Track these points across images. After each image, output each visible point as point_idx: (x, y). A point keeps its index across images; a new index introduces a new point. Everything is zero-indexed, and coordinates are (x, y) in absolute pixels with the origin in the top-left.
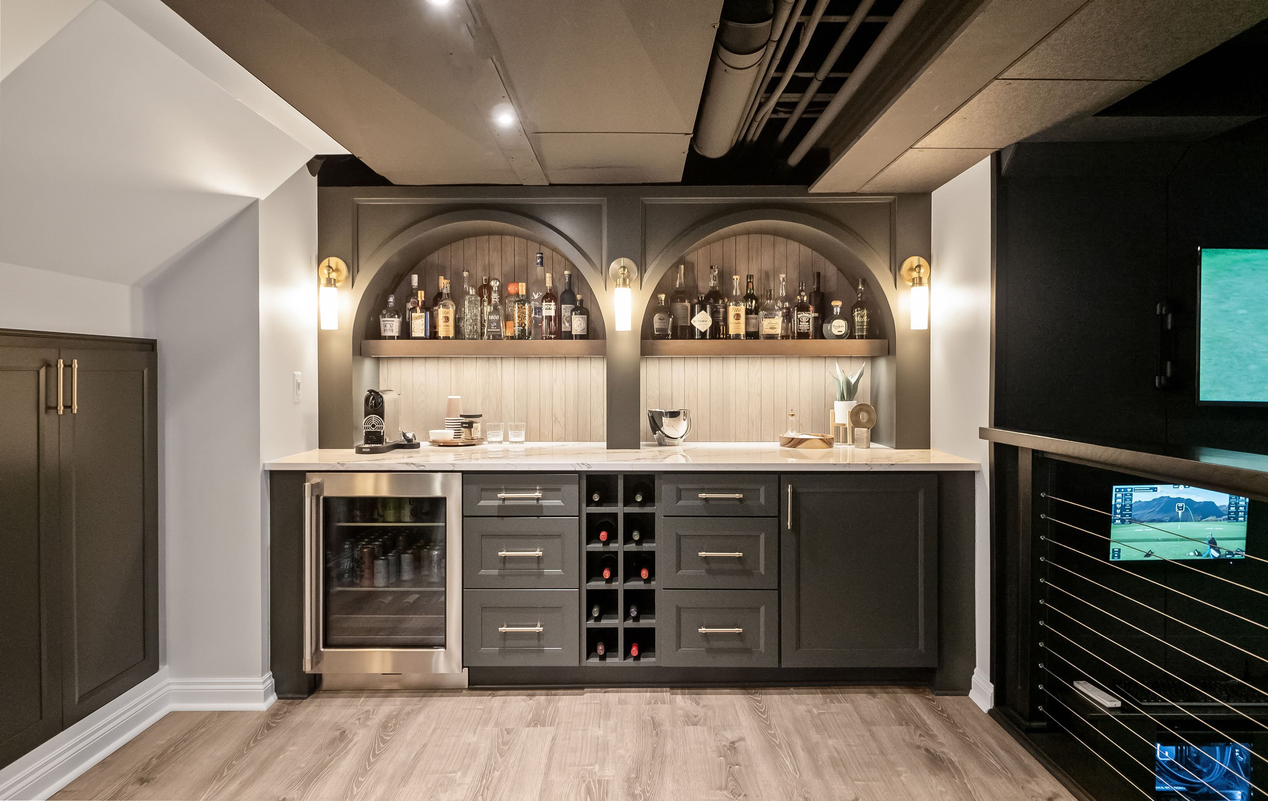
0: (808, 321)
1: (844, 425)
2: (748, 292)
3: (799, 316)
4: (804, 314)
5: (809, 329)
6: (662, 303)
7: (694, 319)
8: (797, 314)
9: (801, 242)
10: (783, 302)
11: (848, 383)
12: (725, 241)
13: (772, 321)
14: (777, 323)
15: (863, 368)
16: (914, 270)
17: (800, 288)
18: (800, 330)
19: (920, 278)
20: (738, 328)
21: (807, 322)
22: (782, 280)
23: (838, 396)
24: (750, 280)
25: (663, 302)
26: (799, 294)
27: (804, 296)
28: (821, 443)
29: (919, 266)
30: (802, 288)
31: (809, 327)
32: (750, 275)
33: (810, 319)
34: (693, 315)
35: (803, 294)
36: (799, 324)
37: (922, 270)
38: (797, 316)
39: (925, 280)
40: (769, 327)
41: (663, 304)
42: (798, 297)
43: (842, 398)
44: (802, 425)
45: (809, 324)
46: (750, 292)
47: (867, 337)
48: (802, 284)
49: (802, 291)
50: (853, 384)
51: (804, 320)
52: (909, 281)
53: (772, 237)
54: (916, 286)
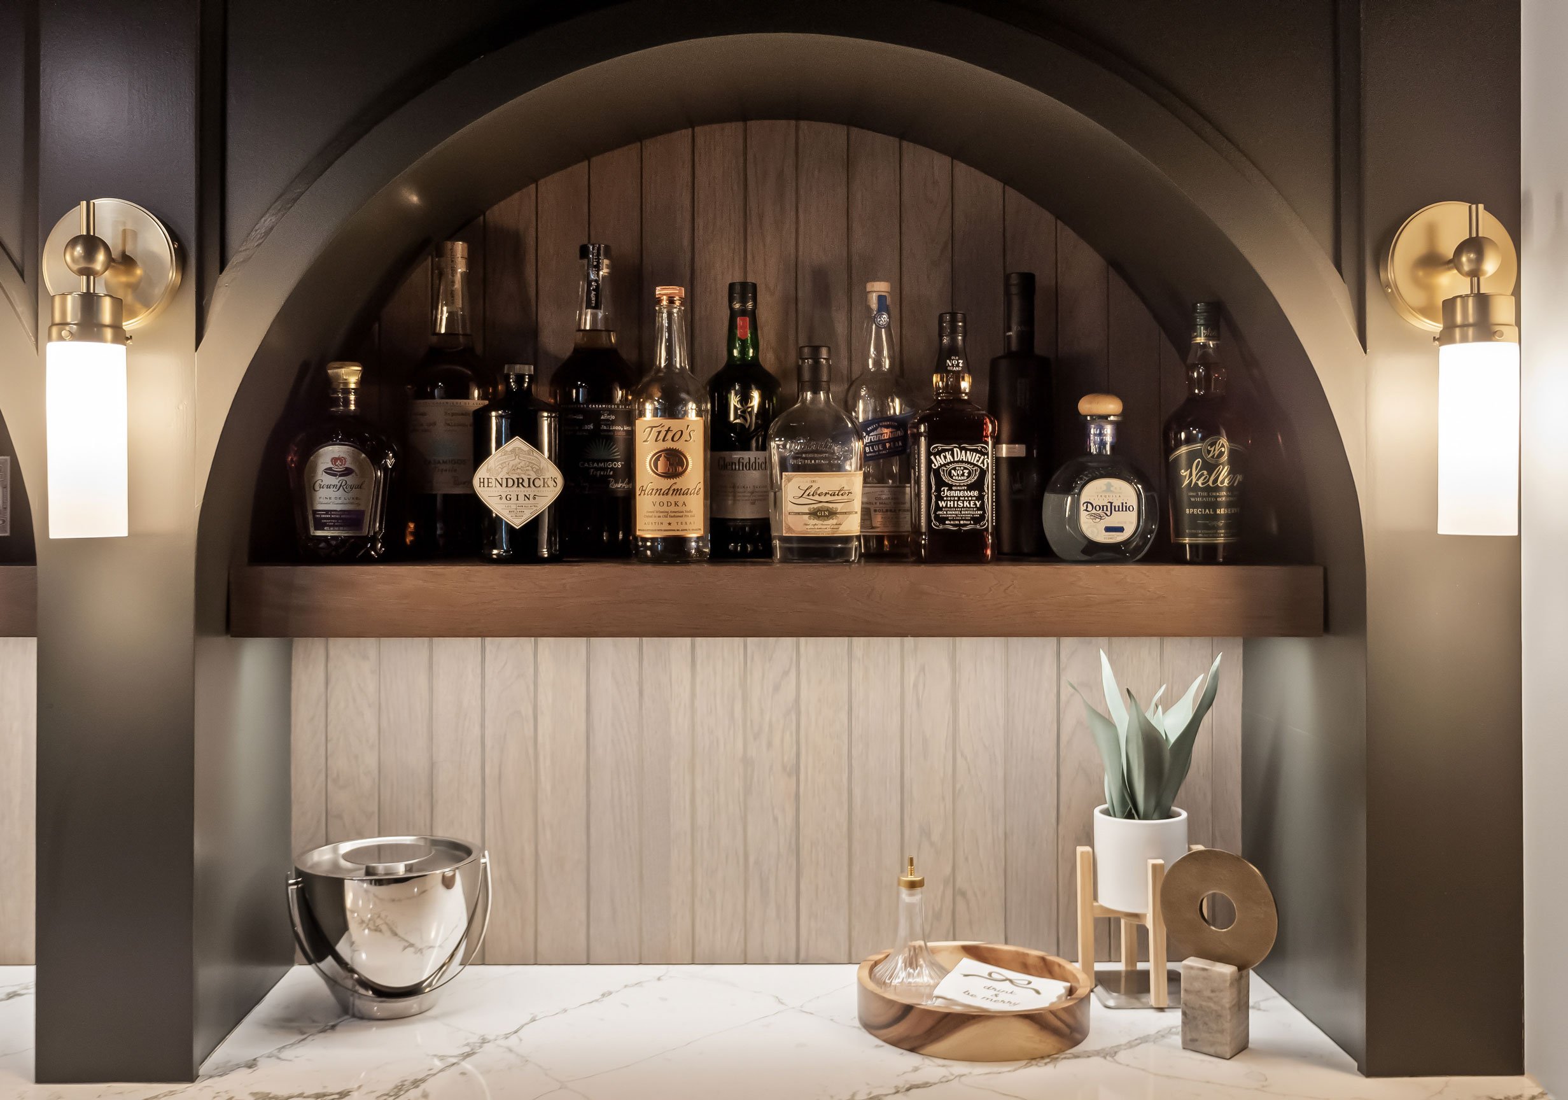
0: (978, 485)
1: (1136, 916)
2: (736, 353)
3: (938, 461)
4: (960, 455)
5: (982, 517)
6: (347, 402)
7: (482, 472)
8: (929, 454)
9: (958, 152)
10: (881, 396)
11: (1151, 741)
12: (653, 147)
13: (826, 482)
14: (840, 492)
15: (1216, 677)
16: (1453, 263)
17: (945, 340)
18: (942, 520)
19: (1483, 302)
20: (677, 513)
21: (970, 487)
22: (874, 303)
23: (1111, 787)
24: (744, 302)
25: (352, 397)
26: (941, 368)
27: (958, 377)
28: (1027, 1037)
29: (1474, 245)
30: (953, 340)
31: (982, 508)
32: (744, 285)
33: (983, 473)
34: (481, 453)
35: (956, 363)
36: (940, 498)
37: (1490, 266)
38: (929, 462)
39: (1502, 311)
40: (805, 509)
41: (352, 407)
42: (936, 378)
43: (1130, 810)
44: (963, 894)
45: (980, 498)
46: (743, 352)
47: (1235, 556)
48: (953, 321)
49: (952, 351)
50: (1172, 739)
51: (959, 477)
52: (1426, 311)
53: (836, 134)
54: (1464, 339)
